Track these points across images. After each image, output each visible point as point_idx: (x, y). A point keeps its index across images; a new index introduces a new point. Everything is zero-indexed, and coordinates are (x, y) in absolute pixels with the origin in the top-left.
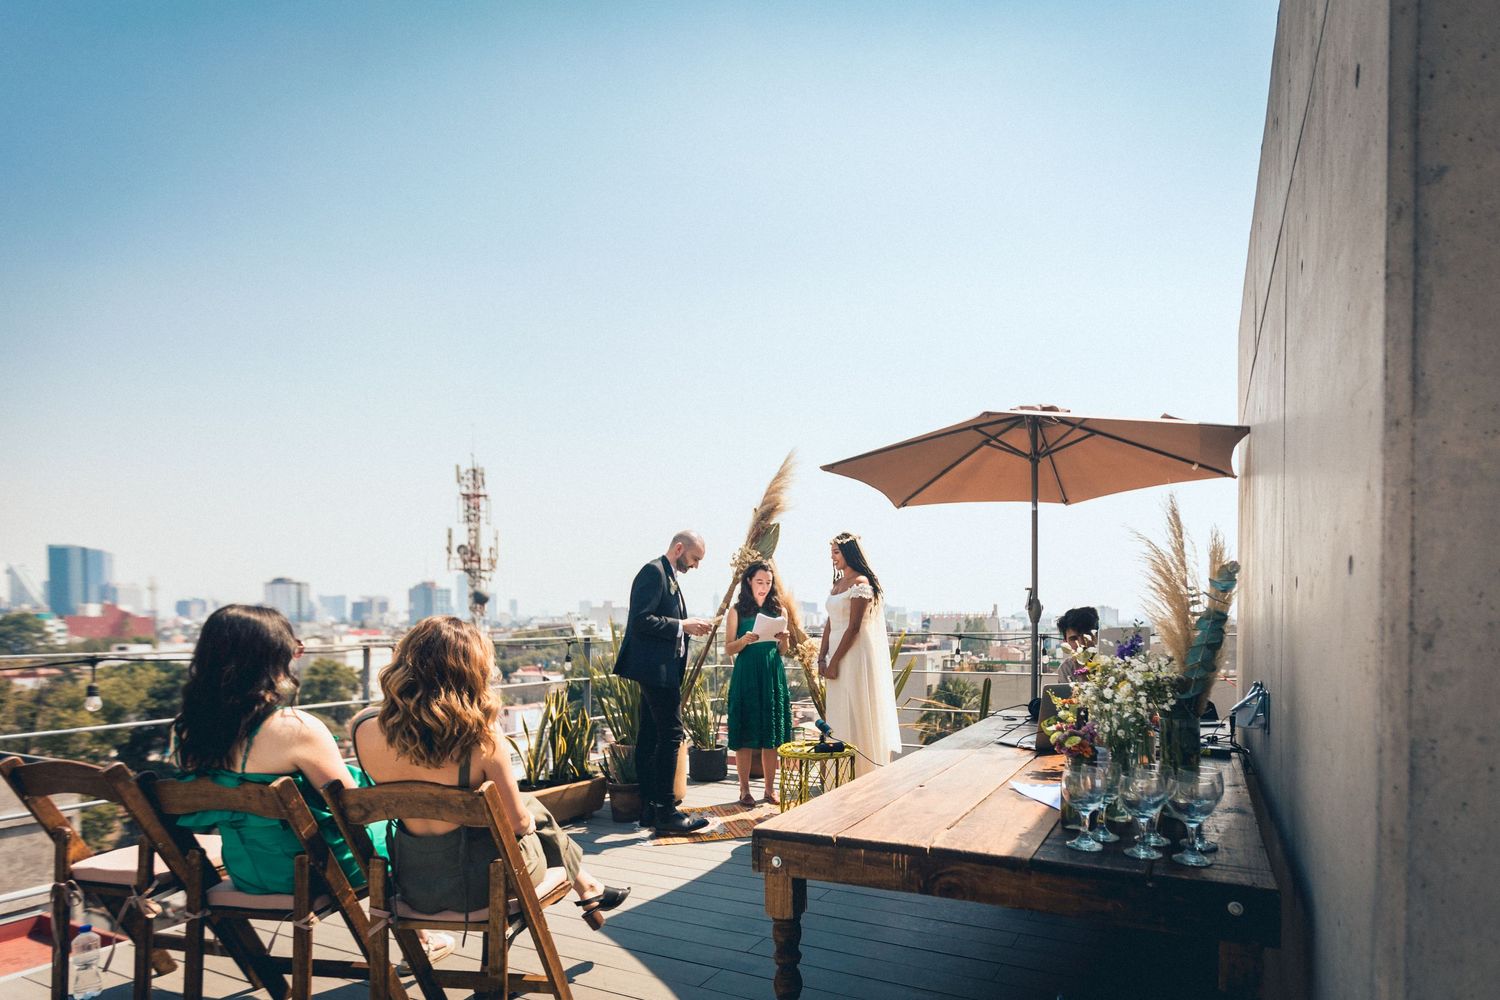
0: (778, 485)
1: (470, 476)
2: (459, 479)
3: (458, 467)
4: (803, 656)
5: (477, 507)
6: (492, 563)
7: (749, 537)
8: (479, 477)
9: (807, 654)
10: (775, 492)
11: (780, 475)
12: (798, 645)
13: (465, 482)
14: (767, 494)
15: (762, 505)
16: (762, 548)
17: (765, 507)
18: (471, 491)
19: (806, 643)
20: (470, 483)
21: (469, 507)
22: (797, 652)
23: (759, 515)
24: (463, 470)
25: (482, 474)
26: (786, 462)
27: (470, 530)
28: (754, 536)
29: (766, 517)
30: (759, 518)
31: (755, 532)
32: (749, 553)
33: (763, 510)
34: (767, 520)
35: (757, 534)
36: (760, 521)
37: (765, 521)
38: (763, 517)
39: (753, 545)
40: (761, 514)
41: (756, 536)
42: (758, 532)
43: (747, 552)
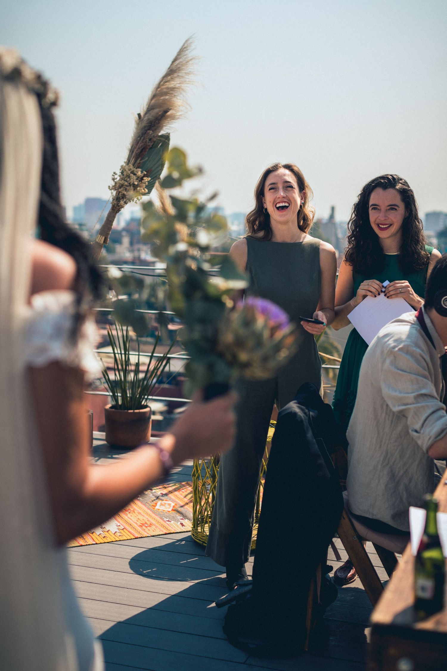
0: (172, 84)
7: (131, 151)
10: (164, 93)
11: (172, 72)
14: (154, 96)
15: (150, 108)
16: (149, 166)
17: (152, 112)
23: (144, 123)
28: (139, 151)
29: (154, 126)
30: (145, 127)
31: (140, 145)
32: (133, 173)
33: (150, 116)
34: (155, 129)
35: (142, 148)
36: (146, 131)
37: (153, 131)
38: (150, 125)
39: (138, 161)
40: (147, 122)
41: (142, 150)
42: (144, 145)
43: (131, 171)
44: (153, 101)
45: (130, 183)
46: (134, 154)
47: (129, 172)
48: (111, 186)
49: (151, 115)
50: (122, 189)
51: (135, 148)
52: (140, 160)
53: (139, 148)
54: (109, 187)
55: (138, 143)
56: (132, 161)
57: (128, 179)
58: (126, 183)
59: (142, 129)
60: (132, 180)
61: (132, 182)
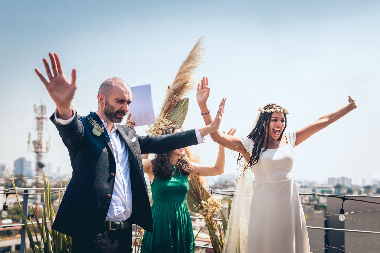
1: (40, 108)
2: (35, 110)
3: (35, 105)
4: (207, 211)
5: (42, 123)
6: (47, 149)
7: (163, 109)
8: (44, 110)
9: (211, 210)
10: (186, 71)
12: (203, 202)
13: (37, 112)
14: (178, 75)
15: (176, 82)
16: (174, 118)
17: (177, 84)
18: (40, 116)
19: (209, 200)
20: (40, 112)
21: (39, 123)
22: (202, 208)
23: (171, 91)
24: (37, 106)
25: (45, 108)
26: (195, 48)
27: (38, 134)
28: (167, 108)
29: (178, 92)
30: (172, 93)
31: (168, 104)
32: (162, 122)
33: (176, 87)
34: (178, 95)
35: (169, 106)
36: (172, 95)
37: (177, 96)
38: (175, 92)
39: (166, 115)
40: (173, 90)
41: (169, 108)
42: (170, 104)
43: (161, 121)
44: (178, 77)
45: (160, 128)
46: (164, 110)
47: (160, 121)
48: (147, 130)
49: (176, 85)
50: (154, 132)
51: (165, 107)
52: (168, 114)
53: (167, 106)
54: (146, 131)
55: (167, 103)
56: (163, 115)
57: (159, 126)
58: (157, 128)
59: (170, 95)
60: (161, 126)
61: (161, 128)
